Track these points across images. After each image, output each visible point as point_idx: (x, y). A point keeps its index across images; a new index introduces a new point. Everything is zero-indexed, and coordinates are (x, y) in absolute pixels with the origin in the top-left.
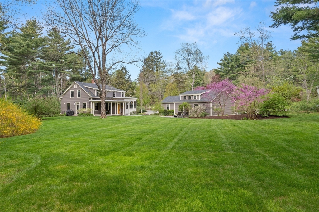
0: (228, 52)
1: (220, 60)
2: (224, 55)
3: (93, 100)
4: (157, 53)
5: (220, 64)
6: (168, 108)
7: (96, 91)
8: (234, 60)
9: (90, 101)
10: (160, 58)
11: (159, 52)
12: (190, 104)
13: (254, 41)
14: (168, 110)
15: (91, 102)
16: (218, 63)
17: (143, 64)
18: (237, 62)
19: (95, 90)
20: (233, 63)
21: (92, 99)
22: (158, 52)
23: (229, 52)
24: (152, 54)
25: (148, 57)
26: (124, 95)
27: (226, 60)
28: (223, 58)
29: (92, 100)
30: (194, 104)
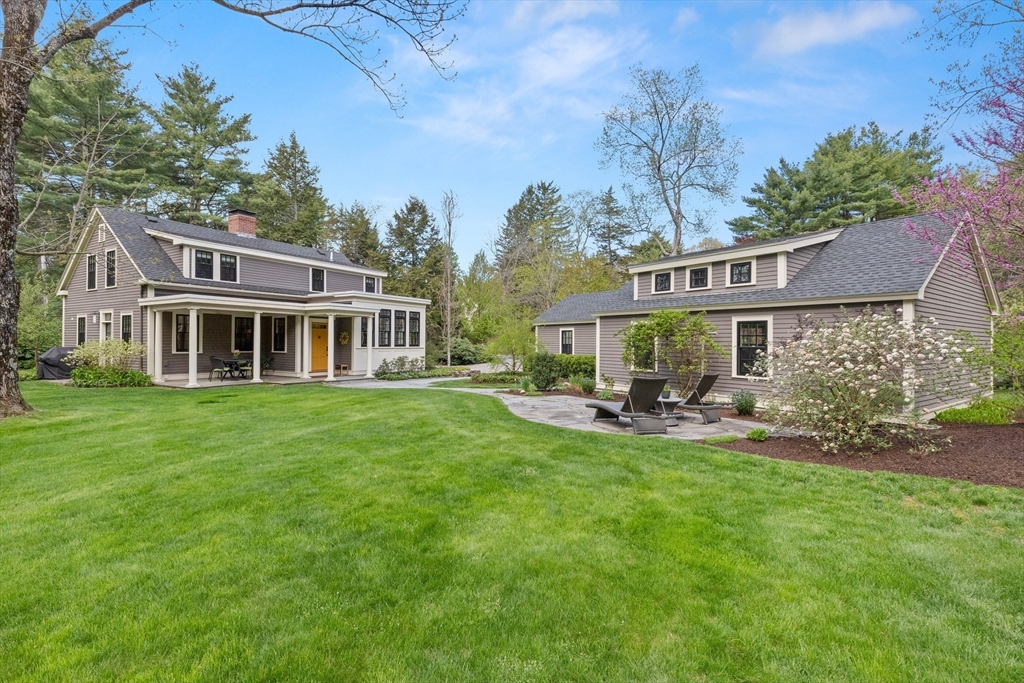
0: (782, 161)
1: (754, 190)
2: (767, 174)
3: (156, 295)
4: (544, 188)
5: (752, 203)
6: (567, 348)
7: (186, 251)
8: (809, 183)
9: (142, 302)
10: (552, 203)
11: (553, 185)
12: (708, 323)
13: (873, 123)
14: (566, 356)
15: (146, 307)
16: (745, 200)
17: (507, 224)
18: (819, 190)
19: (181, 247)
20: (805, 193)
21: (151, 293)
22: (547, 185)
23: (788, 161)
24: (530, 191)
25: (521, 201)
26: (379, 285)
27: (775, 185)
28: (762, 182)
29: (151, 298)
30: (735, 320)
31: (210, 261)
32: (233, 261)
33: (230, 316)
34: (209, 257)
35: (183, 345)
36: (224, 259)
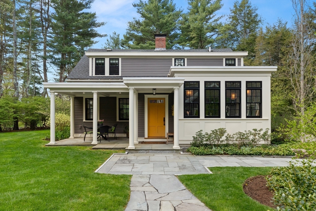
7: (91, 60)
31: (103, 64)
32: (117, 62)
33: (115, 98)
34: (103, 62)
35: (89, 117)
36: (111, 62)
